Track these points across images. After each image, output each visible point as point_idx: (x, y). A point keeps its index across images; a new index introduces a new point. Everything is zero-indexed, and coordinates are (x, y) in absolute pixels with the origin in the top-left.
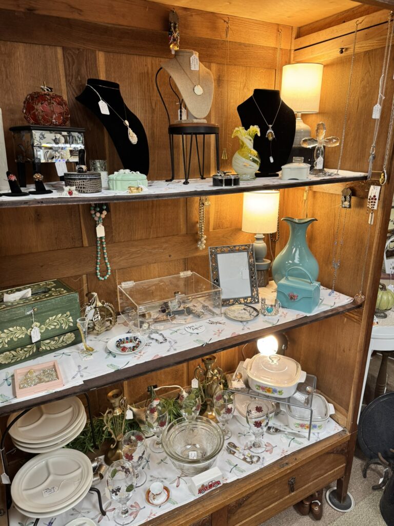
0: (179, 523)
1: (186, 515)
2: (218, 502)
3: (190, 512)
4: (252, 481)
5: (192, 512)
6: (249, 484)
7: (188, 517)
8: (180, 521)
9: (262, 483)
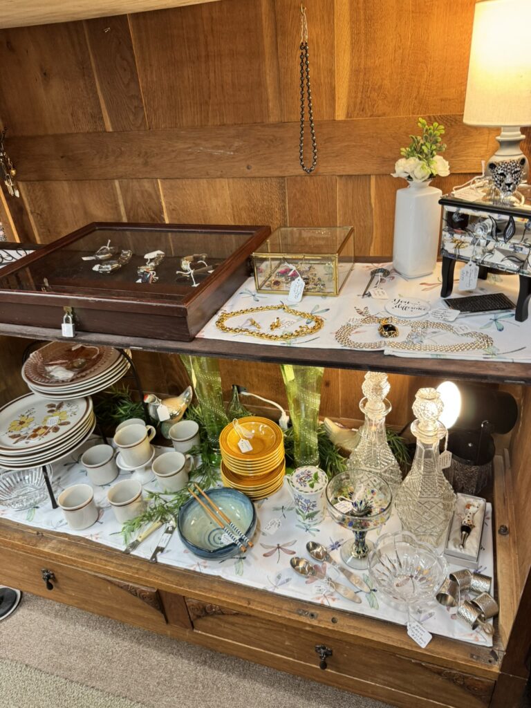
0: (105, 565)
1: (122, 565)
2: (167, 581)
3: (131, 565)
4: (236, 593)
5: (131, 567)
6: (228, 594)
7: (121, 568)
8: (110, 564)
9: (246, 607)
